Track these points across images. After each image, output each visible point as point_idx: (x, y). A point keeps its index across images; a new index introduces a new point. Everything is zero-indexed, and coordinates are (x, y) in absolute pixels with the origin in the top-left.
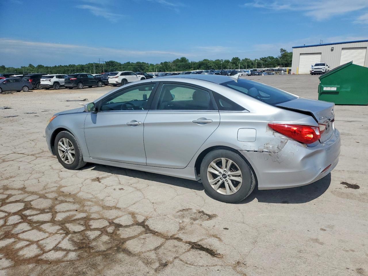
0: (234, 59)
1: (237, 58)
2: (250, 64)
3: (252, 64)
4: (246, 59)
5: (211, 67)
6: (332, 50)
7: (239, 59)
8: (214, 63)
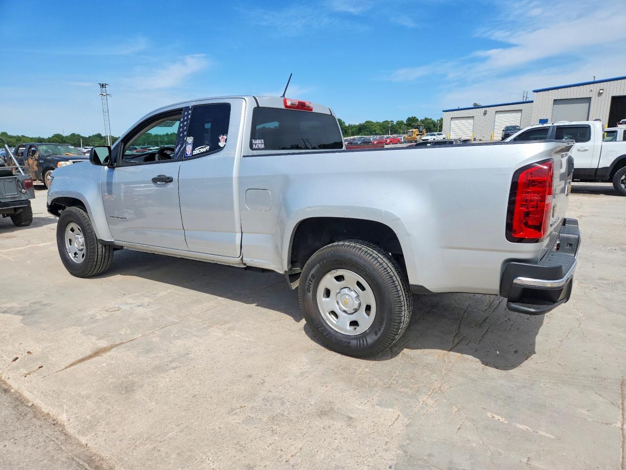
0: (409, 119)
1: (415, 118)
2: (432, 126)
3: (434, 126)
4: (426, 119)
5: (375, 131)
6: (485, 114)
7: (417, 120)
8: (380, 125)
